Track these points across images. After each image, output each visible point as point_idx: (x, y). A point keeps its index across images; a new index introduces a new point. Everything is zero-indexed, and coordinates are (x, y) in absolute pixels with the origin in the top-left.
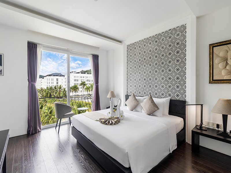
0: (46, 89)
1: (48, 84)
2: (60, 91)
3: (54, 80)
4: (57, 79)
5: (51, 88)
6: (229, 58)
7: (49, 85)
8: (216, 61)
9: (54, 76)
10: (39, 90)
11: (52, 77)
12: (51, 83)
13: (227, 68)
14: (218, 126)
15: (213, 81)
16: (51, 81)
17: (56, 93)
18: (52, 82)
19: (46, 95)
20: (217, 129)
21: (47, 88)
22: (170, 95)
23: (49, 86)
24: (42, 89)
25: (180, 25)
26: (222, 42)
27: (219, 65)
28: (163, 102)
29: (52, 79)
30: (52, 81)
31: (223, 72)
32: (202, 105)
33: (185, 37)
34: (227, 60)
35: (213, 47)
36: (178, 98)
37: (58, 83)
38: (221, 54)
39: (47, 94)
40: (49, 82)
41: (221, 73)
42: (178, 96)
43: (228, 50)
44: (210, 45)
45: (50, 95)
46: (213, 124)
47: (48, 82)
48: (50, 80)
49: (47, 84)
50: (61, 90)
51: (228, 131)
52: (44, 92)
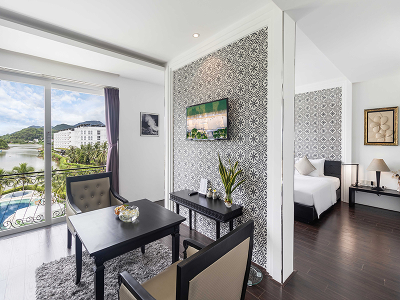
0: (80, 147)
1: (83, 139)
2: (105, 152)
3: (93, 133)
4: (98, 131)
5: (89, 147)
6: (382, 124)
7: (85, 141)
8: (370, 126)
9: (93, 126)
10: (67, 149)
11: (90, 128)
12: (87, 139)
13: (380, 132)
14: (372, 183)
15: (367, 143)
16: (87, 135)
17: (97, 156)
18: (89, 137)
19: (80, 159)
20: (371, 186)
21: (82, 146)
22: (324, 156)
23: (85, 143)
24: (72, 149)
25: (335, 87)
26: (376, 109)
27: (373, 129)
28: (319, 163)
29: (89, 131)
30: (90, 135)
31: (377, 136)
32: (358, 165)
33: (340, 100)
34: (380, 125)
35: (368, 113)
36: (332, 159)
37: (101, 138)
38: (375, 120)
39: (82, 156)
40: (85, 137)
41: (374, 136)
42: (332, 156)
43: (381, 116)
44: (365, 110)
45: (88, 159)
46: (368, 182)
47: (82, 137)
48: (87, 133)
49: (82, 141)
50: (106, 150)
51: (381, 186)
52: (76, 153)
